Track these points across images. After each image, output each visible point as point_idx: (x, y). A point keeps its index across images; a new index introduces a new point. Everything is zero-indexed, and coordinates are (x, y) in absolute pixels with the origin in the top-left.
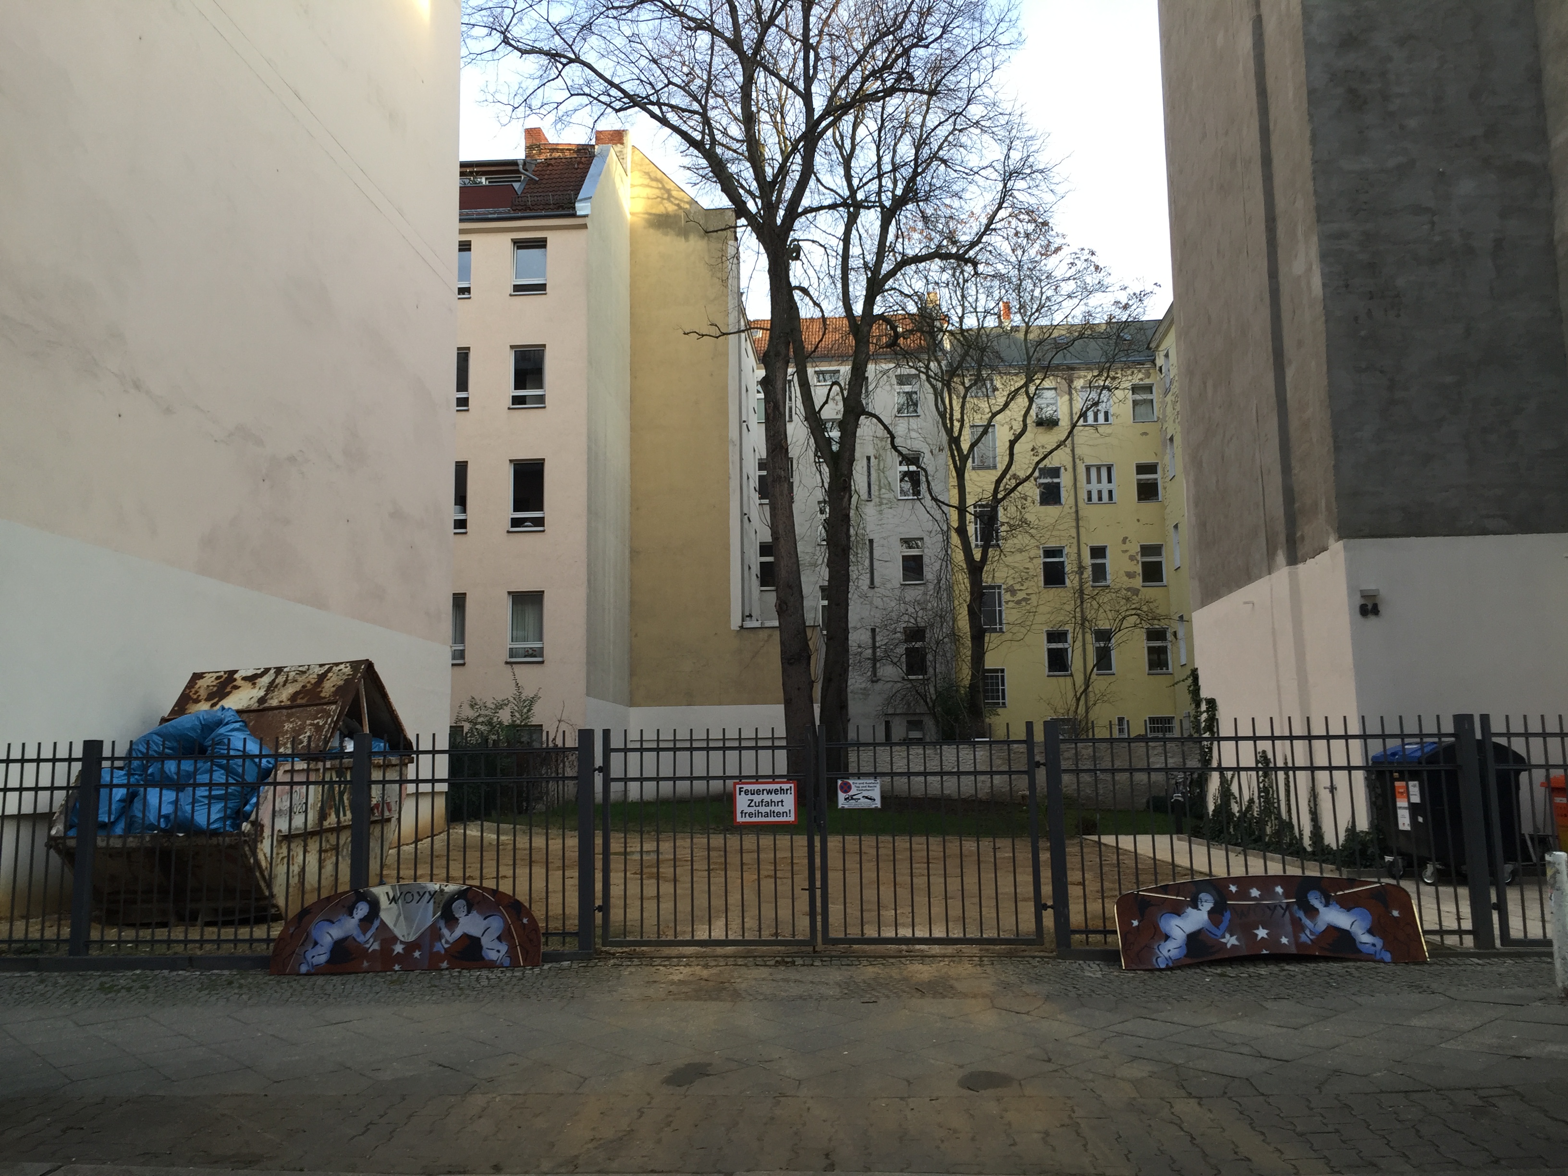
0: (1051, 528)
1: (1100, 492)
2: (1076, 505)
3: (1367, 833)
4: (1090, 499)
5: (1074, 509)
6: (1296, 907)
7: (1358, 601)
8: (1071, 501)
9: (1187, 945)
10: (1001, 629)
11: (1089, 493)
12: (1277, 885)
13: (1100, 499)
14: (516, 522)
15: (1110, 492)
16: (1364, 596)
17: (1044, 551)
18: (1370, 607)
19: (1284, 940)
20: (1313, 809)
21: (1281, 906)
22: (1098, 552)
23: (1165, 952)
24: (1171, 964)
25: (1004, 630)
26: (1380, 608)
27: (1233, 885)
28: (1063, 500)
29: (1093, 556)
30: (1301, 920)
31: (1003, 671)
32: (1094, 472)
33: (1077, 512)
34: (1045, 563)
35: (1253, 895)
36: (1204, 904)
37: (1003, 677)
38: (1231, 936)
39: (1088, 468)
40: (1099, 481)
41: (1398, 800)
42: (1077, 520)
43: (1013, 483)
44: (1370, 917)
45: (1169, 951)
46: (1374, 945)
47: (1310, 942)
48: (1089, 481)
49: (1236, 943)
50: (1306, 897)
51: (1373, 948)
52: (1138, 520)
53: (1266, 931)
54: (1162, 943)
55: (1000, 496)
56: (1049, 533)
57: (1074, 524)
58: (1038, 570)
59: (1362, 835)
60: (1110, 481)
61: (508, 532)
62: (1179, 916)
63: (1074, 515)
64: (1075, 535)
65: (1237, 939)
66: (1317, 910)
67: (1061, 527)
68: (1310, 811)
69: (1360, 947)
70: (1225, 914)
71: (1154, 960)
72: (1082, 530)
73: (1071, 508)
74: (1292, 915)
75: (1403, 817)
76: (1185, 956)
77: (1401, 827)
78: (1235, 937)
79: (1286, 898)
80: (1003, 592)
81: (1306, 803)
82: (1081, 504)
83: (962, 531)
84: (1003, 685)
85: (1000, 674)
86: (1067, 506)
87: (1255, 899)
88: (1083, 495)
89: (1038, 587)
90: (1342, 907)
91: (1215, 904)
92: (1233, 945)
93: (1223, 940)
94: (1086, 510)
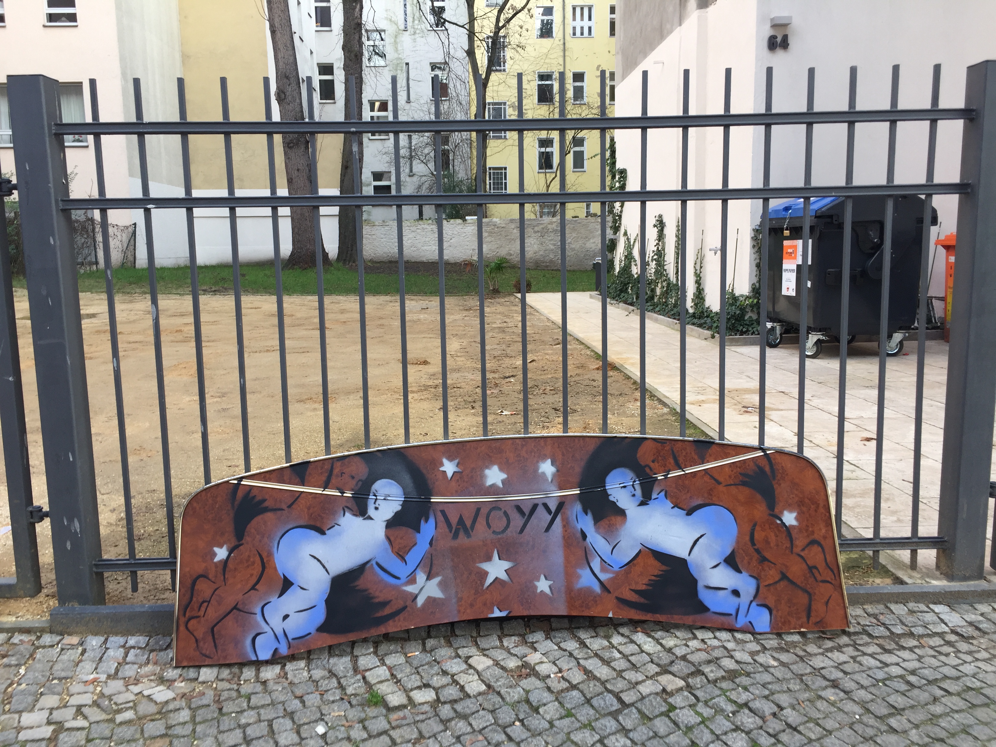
0: (544, 57)
1: (582, 28)
2: (564, 38)
3: (747, 297)
4: (574, 34)
5: (562, 42)
6: (578, 507)
7: (768, 32)
8: (560, 35)
9: (328, 601)
10: (505, 136)
11: (574, 28)
12: (543, 458)
13: (582, 34)
14: (52, 18)
15: (590, 28)
16: (774, 26)
17: (539, 76)
18: (779, 39)
19: (543, 585)
20: (698, 272)
21: (545, 506)
22: (579, 77)
23: (276, 622)
24: (284, 650)
25: (508, 137)
26: (791, 41)
27: (451, 459)
28: (554, 34)
29: (575, 80)
30: (584, 536)
31: (505, 169)
32: (578, 11)
33: (564, 44)
34: (539, 85)
35: (489, 482)
36: (381, 504)
37: (505, 173)
38: (429, 578)
39: (574, 9)
40: (582, 19)
41: (784, 261)
42: (564, 50)
43: (511, 12)
44: (733, 529)
45: (286, 617)
46: (736, 593)
47: (597, 588)
48: (574, 19)
49: (438, 594)
50: (603, 484)
51: (735, 600)
52: (609, 52)
53: (506, 565)
54: (274, 599)
55: (501, 24)
56: (543, 61)
57: (562, 54)
58: (534, 90)
59: (741, 299)
60: (590, 19)
61: (44, 26)
62: (323, 533)
63: (562, 46)
64: (562, 63)
65: (442, 585)
66: (622, 513)
67: (552, 57)
68: (696, 273)
69: (705, 596)
70: (423, 525)
71: (248, 642)
72: (567, 59)
73: (560, 40)
74: (566, 525)
75: (789, 280)
76: (321, 629)
77: (784, 292)
78: (436, 580)
79: (561, 488)
80: (507, 107)
81: (693, 265)
82: (568, 37)
83: (471, 53)
84: (506, 179)
85: (503, 171)
86: (557, 39)
87: (493, 490)
88: (569, 31)
89: (533, 104)
90: (676, 505)
91: (405, 504)
92: (430, 601)
93: (411, 589)
94: (571, 43)
